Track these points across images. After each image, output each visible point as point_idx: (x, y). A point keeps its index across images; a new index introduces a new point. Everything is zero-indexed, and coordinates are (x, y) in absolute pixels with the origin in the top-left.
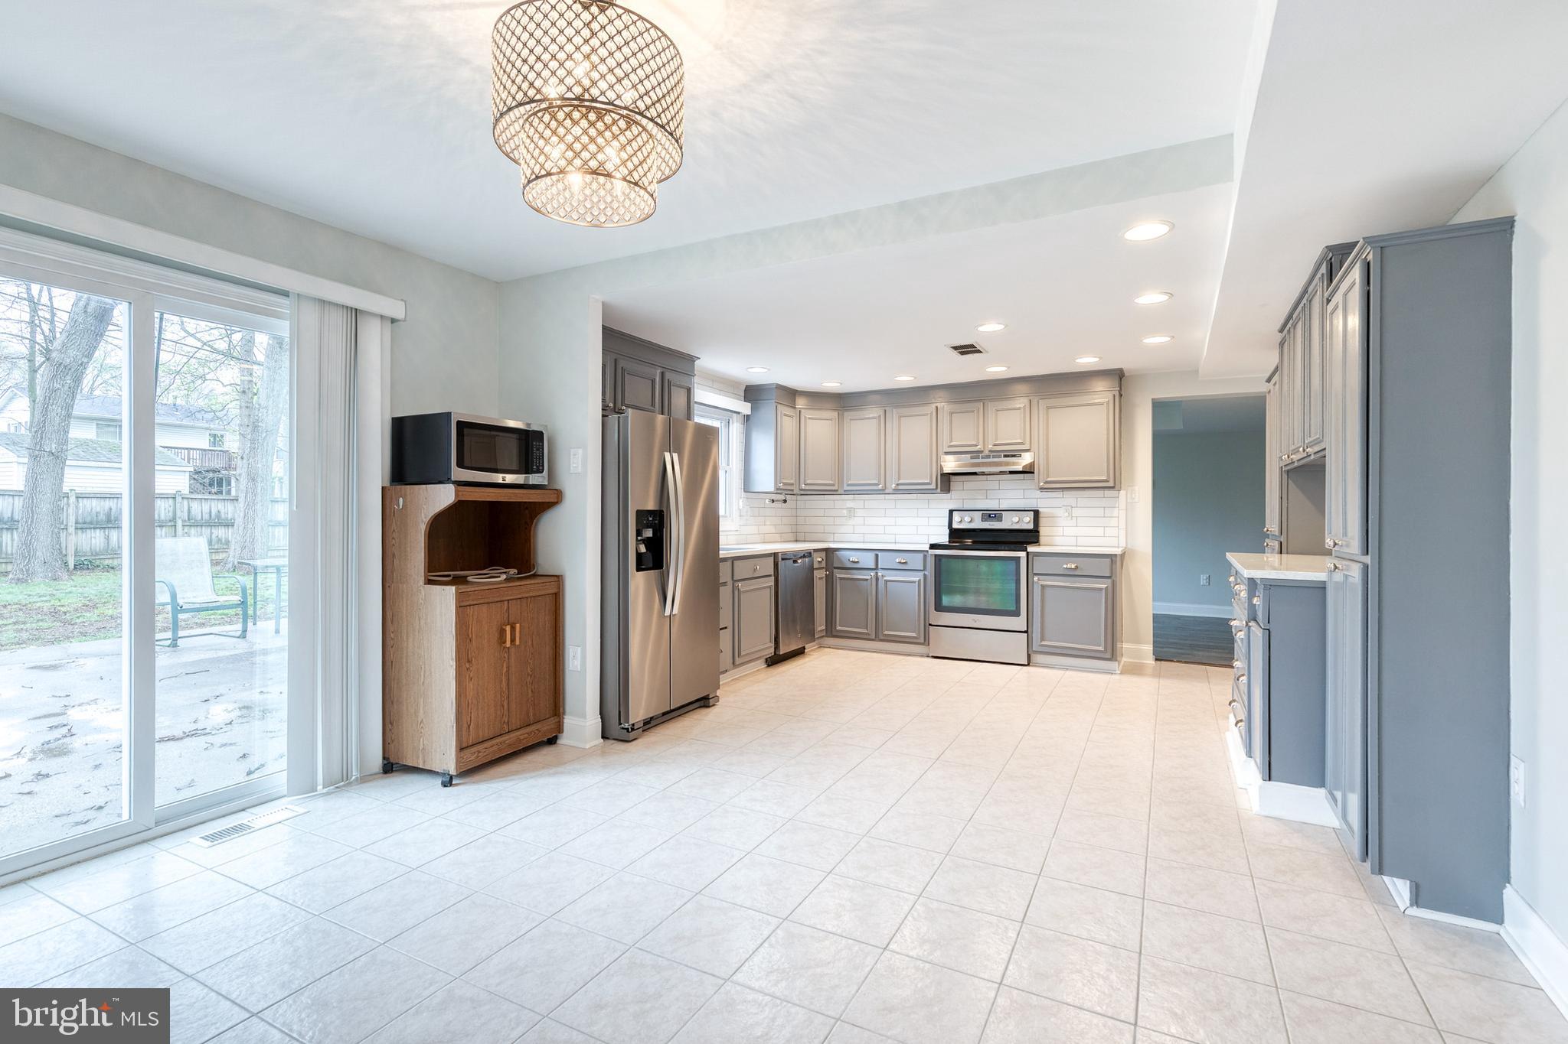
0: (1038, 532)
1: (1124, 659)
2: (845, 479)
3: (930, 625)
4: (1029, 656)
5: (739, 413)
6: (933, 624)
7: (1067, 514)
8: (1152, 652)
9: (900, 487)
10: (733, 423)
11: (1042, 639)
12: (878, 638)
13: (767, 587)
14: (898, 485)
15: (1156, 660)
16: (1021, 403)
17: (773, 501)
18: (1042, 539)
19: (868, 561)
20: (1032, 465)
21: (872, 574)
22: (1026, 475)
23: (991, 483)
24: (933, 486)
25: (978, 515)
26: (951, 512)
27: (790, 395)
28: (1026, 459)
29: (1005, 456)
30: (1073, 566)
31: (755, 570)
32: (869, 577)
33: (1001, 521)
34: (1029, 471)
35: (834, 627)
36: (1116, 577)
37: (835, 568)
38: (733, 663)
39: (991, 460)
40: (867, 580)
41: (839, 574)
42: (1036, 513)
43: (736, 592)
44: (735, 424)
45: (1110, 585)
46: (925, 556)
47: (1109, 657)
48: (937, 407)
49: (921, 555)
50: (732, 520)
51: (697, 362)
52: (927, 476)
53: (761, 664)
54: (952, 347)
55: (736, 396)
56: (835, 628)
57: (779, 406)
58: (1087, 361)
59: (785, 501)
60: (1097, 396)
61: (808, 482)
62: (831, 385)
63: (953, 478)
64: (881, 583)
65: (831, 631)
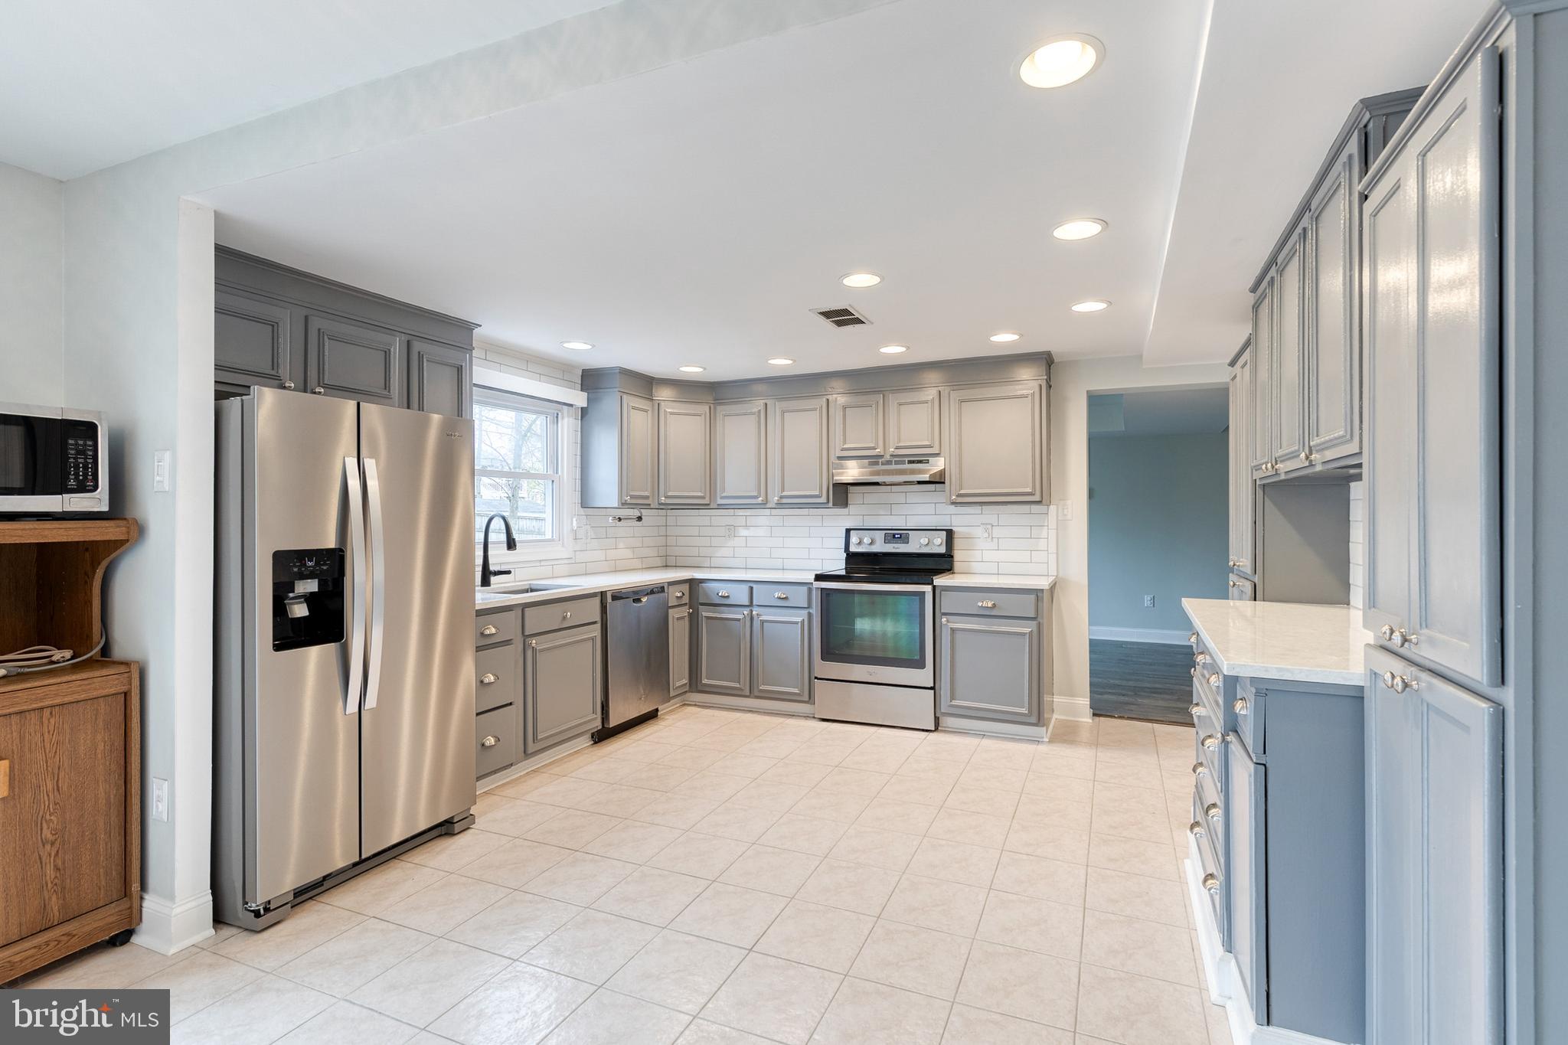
0: (952, 557)
1: (1055, 716)
2: (718, 491)
3: (816, 678)
4: (937, 720)
5: (571, 405)
6: (819, 677)
7: (986, 535)
8: (1089, 706)
9: (785, 501)
10: (563, 418)
11: (953, 698)
12: (753, 692)
13: (588, 639)
14: (781, 497)
15: (1094, 715)
16: (931, 394)
17: (620, 519)
18: (957, 566)
19: (740, 595)
20: (942, 473)
21: (745, 612)
22: (937, 485)
23: (896, 495)
24: (823, 499)
25: (879, 536)
26: (848, 531)
27: (645, 384)
28: (938, 465)
29: (910, 462)
30: (990, 605)
31: (565, 618)
32: (741, 617)
33: (908, 543)
34: (938, 481)
35: (699, 679)
36: (1042, 618)
37: (703, 604)
38: (525, 752)
39: (893, 467)
40: (739, 620)
41: (705, 613)
42: (950, 534)
43: (529, 653)
44: (566, 420)
45: (1035, 629)
46: (810, 590)
47: (1035, 722)
48: (828, 400)
49: (805, 589)
50: (563, 545)
51: (476, 331)
52: (815, 486)
53: (585, 741)
54: (821, 313)
55: (569, 383)
56: (701, 680)
57: (625, 397)
58: (1005, 339)
59: (640, 519)
60: (1020, 387)
61: (670, 494)
62: (691, 371)
63: (851, 488)
64: (757, 624)
65: (695, 684)
